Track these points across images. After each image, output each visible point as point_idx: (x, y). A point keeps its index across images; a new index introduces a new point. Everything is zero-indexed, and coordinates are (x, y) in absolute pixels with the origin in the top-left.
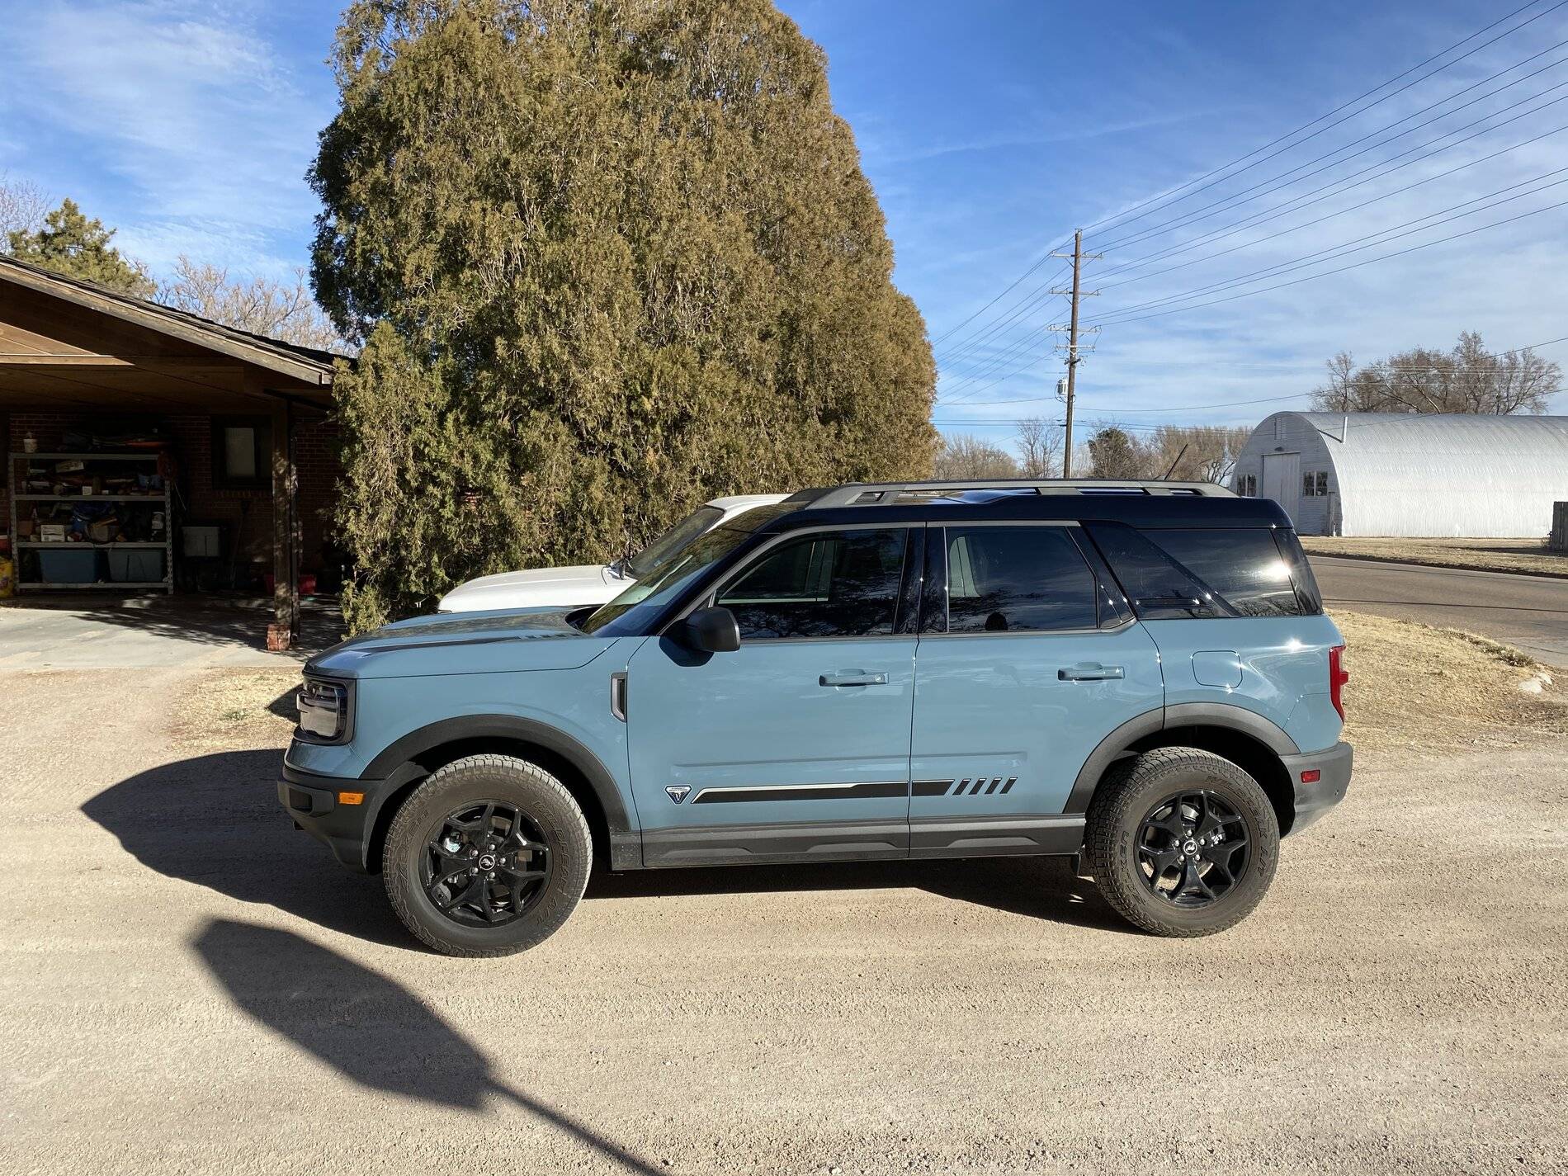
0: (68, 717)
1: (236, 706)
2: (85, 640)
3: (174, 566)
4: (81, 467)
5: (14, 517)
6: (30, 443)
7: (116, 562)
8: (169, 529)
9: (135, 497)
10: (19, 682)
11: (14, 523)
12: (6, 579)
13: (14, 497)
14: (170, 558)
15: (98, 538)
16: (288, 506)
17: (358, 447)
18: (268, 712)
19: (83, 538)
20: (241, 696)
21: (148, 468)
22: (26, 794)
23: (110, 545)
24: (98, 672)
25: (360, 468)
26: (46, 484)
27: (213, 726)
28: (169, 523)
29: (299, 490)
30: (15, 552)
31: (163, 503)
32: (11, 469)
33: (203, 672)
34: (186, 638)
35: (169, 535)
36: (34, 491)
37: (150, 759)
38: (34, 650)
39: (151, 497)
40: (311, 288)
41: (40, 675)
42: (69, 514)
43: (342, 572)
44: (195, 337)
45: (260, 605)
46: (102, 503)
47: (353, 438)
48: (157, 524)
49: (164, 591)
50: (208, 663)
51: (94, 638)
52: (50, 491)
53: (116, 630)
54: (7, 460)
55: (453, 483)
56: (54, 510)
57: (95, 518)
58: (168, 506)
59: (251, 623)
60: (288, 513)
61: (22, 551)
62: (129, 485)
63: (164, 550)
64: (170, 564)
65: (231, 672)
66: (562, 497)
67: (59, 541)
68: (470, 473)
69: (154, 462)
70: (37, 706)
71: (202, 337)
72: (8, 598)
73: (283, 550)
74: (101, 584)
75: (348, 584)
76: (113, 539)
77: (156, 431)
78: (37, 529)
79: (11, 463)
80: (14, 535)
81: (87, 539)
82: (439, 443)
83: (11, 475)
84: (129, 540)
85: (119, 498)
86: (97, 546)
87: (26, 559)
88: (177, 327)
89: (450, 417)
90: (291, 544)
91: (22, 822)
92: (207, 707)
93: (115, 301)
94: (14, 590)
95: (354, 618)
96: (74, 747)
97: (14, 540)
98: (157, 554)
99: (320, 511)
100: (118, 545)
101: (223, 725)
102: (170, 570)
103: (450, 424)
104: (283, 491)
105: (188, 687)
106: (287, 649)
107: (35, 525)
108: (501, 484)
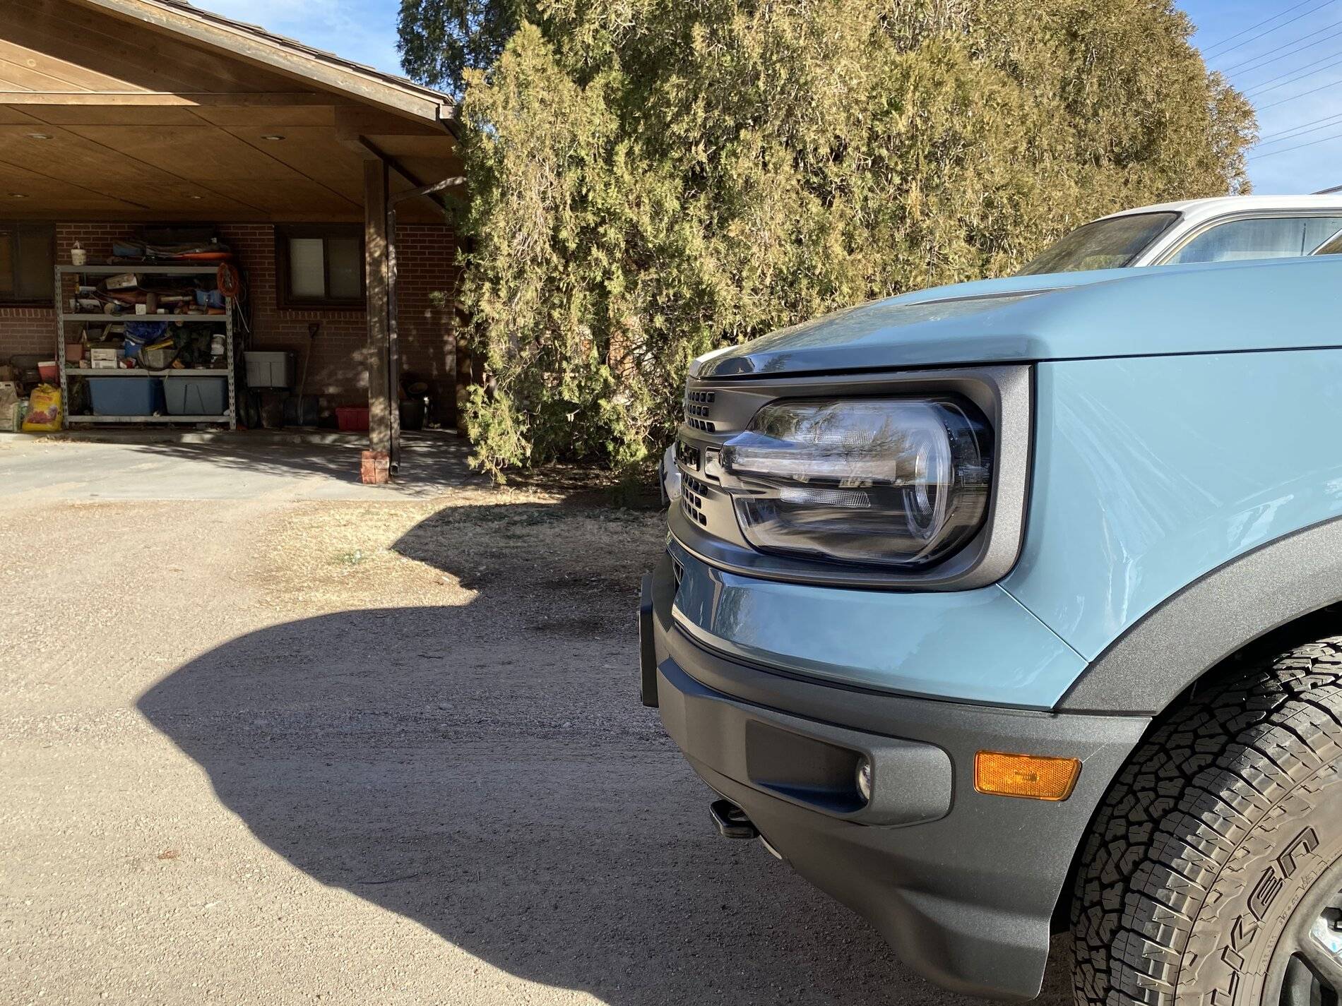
0: (118, 557)
1: (345, 546)
2: (139, 471)
3: (237, 397)
4: (134, 282)
5: (62, 339)
6: (78, 254)
7: (173, 393)
8: (230, 354)
9: (193, 316)
10: (59, 514)
11: (62, 346)
12: (54, 410)
13: (62, 317)
14: (231, 388)
15: (155, 364)
16: (385, 299)
17: (496, 193)
18: (394, 554)
19: (137, 363)
20: (349, 532)
21: (208, 282)
22: (47, 676)
23: (166, 372)
24: (156, 504)
25: (500, 221)
26: (96, 302)
27: (320, 573)
28: (230, 347)
29: (399, 277)
30: (63, 380)
31: (224, 323)
32: (58, 284)
33: (288, 505)
34: (257, 470)
35: (231, 361)
36: (82, 310)
37: (238, 620)
38: (80, 480)
39: (211, 317)
40: (399, 51)
41: (85, 507)
42: (121, 337)
43: (425, 405)
44: (276, 57)
45: (335, 441)
46: (158, 323)
47: (487, 180)
48: (217, 349)
49: (225, 426)
50: (292, 496)
51: (150, 470)
52: (100, 310)
53: (176, 462)
54: (53, 274)
55: (623, 245)
56: (106, 333)
57: (150, 342)
58: (229, 327)
59: (330, 457)
60: (385, 308)
61: (72, 379)
62: (187, 303)
63: (225, 378)
64: (232, 394)
65: (324, 505)
66: (782, 257)
67: (111, 368)
68: (649, 229)
69: (214, 275)
70: (77, 542)
71: (285, 58)
72: (57, 431)
73: (380, 354)
74: (157, 417)
75: (475, 390)
76: (169, 366)
77: (215, 240)
78: (87, 354)
79: (58, 277)
80: (62, 360)
81: (140, 365)
82: (607, 185)
83: (59, 291)
84: (188, 366)
85: (178, 318)
86: (153, 373)
87: (75, 389)
88: (253, 44)
89: (622, 149)
90: (389, 350)
91: (32, 731)
92: (306, 546)
93: (174, 10)
94: (62, 424)
95: (484, 437)
96: (127, 598)
97: (62, 367)
98: (219, 383)
99: (436, 294)
100: (175, 372)
101: (335, 571)
102: (232, 401)
103: (620, 158)
104: (379, 280)
105: (273, 522)
106: (386, 482)
107: (85, 350)
108: (693, 238)
